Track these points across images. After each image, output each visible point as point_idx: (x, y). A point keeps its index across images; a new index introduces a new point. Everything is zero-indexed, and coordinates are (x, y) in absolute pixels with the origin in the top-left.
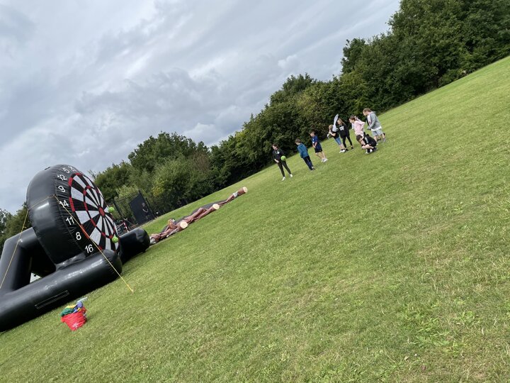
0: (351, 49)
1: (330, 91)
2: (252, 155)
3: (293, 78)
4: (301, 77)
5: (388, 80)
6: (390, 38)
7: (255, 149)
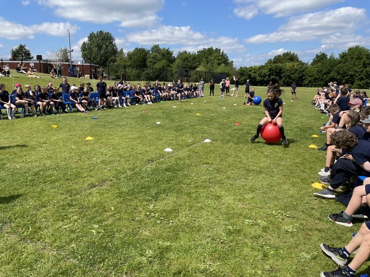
0: (320, 56)
1: (302, 69)
2: (258, 78)
3: (290, 53)
4: (294, 54)
5: (325, 76)
6: (335, 61)
7: (260, 77)
